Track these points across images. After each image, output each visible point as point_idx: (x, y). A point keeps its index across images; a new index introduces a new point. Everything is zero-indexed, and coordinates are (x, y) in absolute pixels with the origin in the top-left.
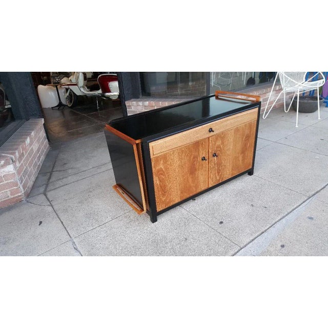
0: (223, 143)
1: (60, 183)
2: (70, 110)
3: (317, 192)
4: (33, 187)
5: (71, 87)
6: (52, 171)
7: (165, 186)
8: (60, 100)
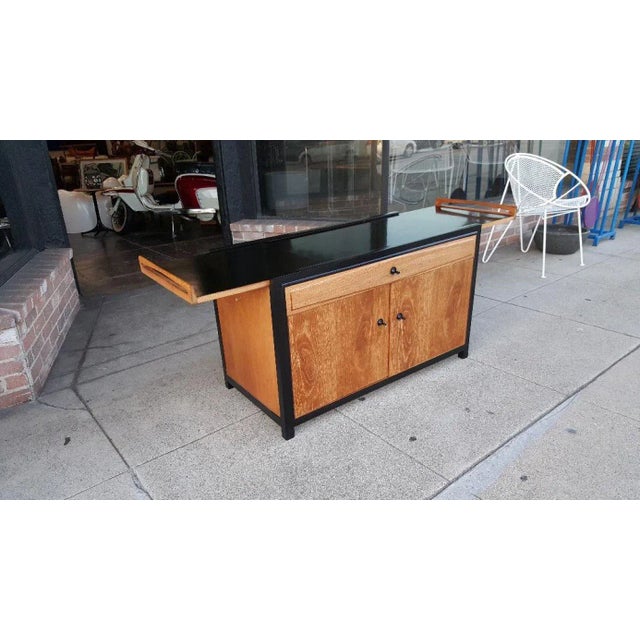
0: (414, 295)
1: (104, 369)
2: (119, 238)
3: (582, 388)
4: (51, 375)
5: (121, 195)
6: (87, 348)
7: (311, 370)
8: (99, 218)
